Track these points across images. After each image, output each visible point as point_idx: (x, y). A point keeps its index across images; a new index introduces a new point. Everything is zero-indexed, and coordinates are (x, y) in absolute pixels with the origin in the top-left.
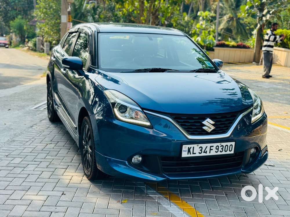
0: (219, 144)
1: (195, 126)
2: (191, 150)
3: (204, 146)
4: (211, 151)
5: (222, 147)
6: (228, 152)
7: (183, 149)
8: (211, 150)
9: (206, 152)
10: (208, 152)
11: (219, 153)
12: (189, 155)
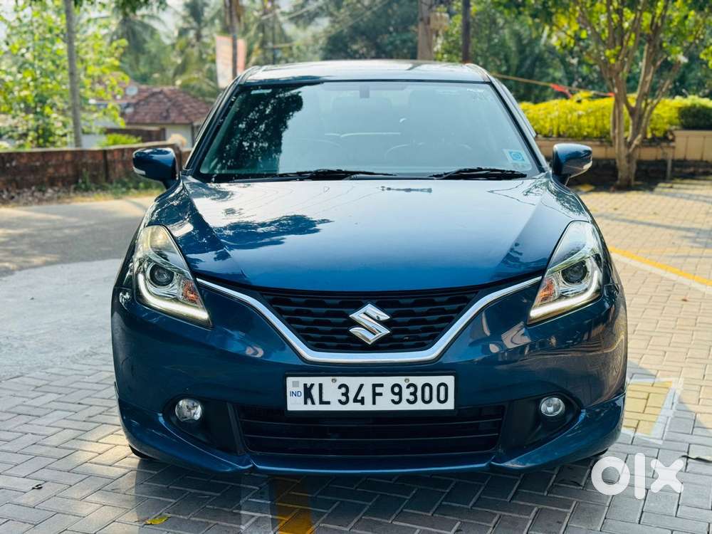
0: (400, 380)
1: (328, 323)
2: (315, 392)
3: (353, 382)
4: (377, 397)
5: (412, 389)
6: (435, 406)
7: (290, 388)
8: (375, 394)
9: (362, 401)
10: (369, 399)
11: (404, 406)
12: (309, 407)
